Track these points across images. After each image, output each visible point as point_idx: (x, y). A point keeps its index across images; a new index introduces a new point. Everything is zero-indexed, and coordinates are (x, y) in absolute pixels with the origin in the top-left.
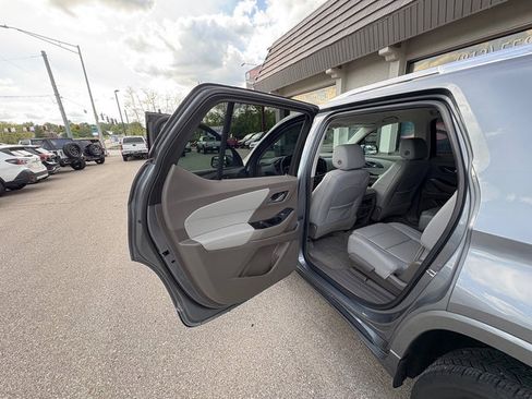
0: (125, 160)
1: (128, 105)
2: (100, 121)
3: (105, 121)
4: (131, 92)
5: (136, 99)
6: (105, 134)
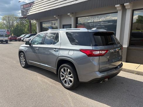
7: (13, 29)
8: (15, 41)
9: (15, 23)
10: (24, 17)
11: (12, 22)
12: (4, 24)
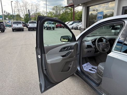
0: (13, 31)
1: (15, 7)
2: (4, 14)
3: (6, 14)
4: (17, 2)
5: (19, 5)
6: (5, 19)
7: (59, 17)
8: (60, 28)
9: (61, 12)
10: (69, 5)
11: (59, 12)
12: (54, 13)
